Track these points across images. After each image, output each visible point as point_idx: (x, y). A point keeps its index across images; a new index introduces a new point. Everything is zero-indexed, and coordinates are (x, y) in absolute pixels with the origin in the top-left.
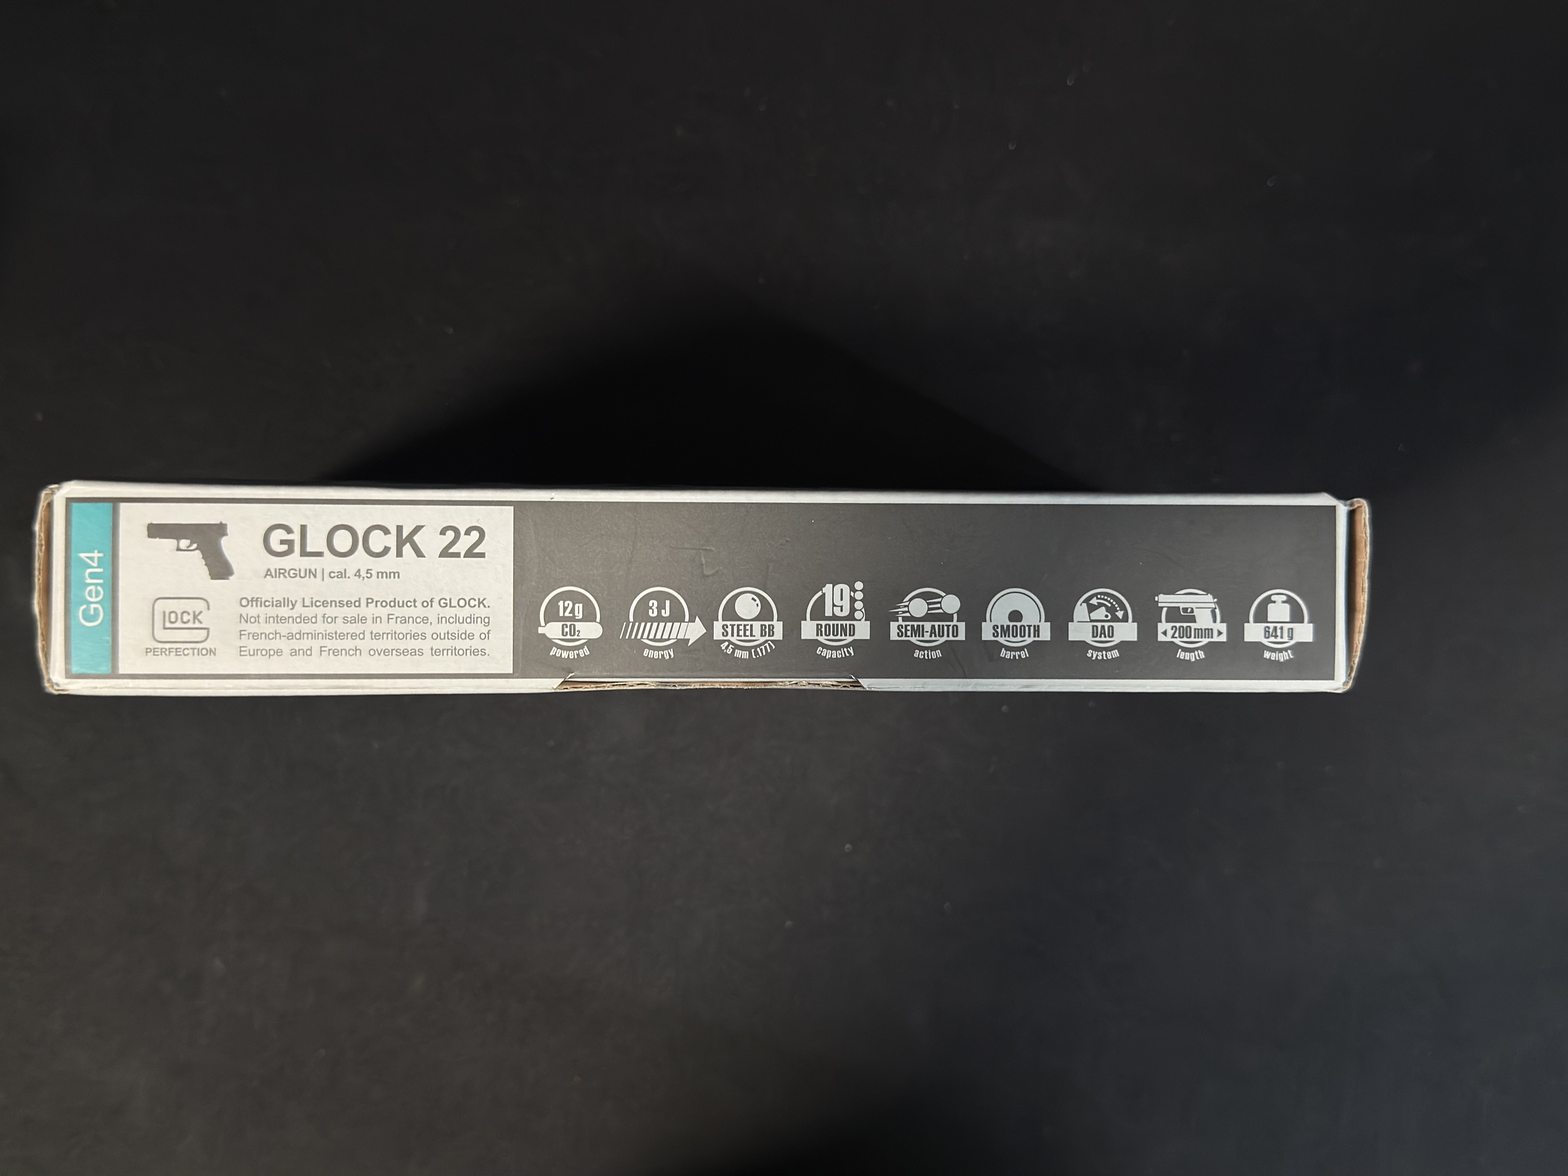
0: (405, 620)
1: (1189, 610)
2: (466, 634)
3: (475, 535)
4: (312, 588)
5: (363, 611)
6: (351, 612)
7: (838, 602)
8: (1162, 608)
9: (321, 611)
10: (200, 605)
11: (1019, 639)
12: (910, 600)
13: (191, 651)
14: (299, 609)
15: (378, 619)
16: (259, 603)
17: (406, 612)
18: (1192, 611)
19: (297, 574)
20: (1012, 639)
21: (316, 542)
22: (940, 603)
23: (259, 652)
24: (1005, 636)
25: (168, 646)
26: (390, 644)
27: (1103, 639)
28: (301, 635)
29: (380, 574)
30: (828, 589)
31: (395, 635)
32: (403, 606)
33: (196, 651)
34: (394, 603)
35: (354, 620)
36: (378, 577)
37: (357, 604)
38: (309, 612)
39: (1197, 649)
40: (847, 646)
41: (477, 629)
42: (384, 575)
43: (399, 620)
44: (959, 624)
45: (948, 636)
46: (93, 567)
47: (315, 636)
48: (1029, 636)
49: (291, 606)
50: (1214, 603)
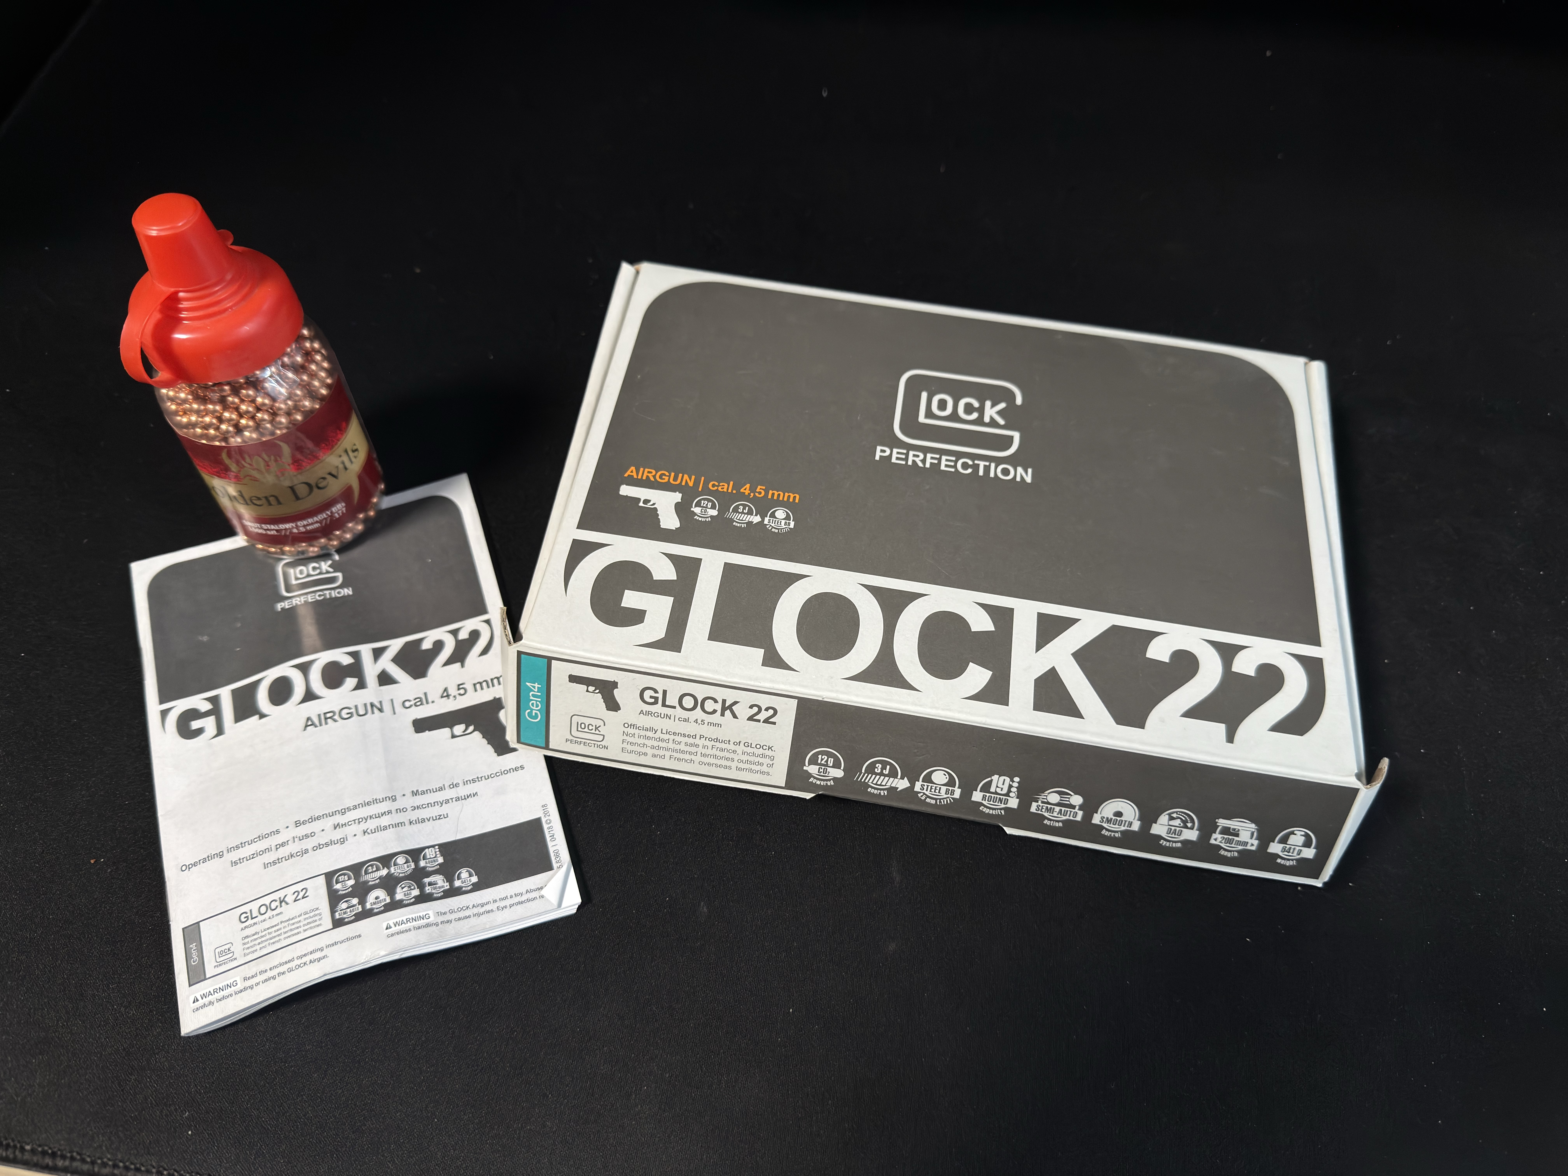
0: (722, 750)
1: (1237, 830)
2: (758, 763)
3: (771, 712)
4: (666, 724)
5: (697, 741)
6: (691, 740)
7: (1000, 785)
8: (1219, 826)
9: (672, 737)
10: (600, 723)
11: (1117, 826)
12: (1049, 793)
13: (593, 745)
14: (659, 734)
15: (706, 747)
16: (635, 727)
17: (723, 746)
18: (1239, 830)
19: (659, 715)
20: (1112, 825)
21: (672, 700)
22: (1069, 798)
23: (633, 752)
24: (1108, 823)
25: (579, 740)
26: (712, 761)
27: (1173, 836)
28: (659, 748)
29: (709, 724)
30: (995, 778)
31: (715, 757)
32: (722, 742)
33: (596, 746)
34: (717, 740)
35: (691, 745)
36: (708, 725)
37: (695, 737)
38: (666, 737)
39: (1234, 851)
40: (1001, 809)
41: (767, 761)
42: (712, 724)
43: (718, 749)
44: (1078, 811)
45: (1069, 816)
46: (535, 692)
47: (668, 749)
48: (1124, 826)
49: (654, 732)
50: (1255, 829)
